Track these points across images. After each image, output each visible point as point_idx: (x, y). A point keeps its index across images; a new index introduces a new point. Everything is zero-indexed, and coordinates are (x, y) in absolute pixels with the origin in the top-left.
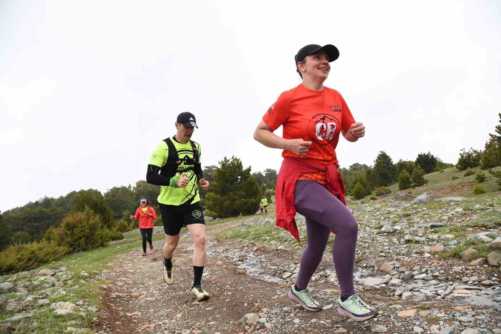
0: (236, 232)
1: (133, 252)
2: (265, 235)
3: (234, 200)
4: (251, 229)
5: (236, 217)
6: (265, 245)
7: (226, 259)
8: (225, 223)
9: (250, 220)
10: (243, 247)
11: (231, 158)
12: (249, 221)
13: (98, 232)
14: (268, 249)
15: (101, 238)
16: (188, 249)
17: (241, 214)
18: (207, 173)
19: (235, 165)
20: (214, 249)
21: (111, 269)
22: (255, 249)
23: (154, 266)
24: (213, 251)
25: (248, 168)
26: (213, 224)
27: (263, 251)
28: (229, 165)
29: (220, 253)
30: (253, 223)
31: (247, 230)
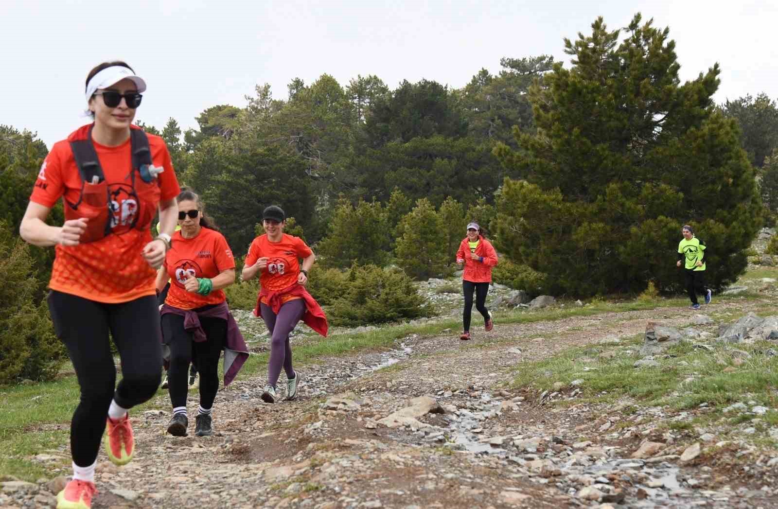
0: (614, 365)
1: (157, 412)
2: (749, 395)
3: (623, 220)
4: (690, 360)
5: (628, 299)
6: (740, 441)
7: (548, 485)
8: (575, 322)
9: (692, 319)
10: (637, 437)
11: (628, 23)
12: (683, 321)
13: (18, 315)
14: (752, 465)
15: (32, 341)
16: (389, 422)
17: (651, 288)
18: (512, 89)
19: (640, 61)
20: (502, 434)
21: (43, 479)
22: (690, 453)
23: (230, 480)
24: (499, 440)
25: (706, 73)
26: (519, 322)
27: (726, 470)
28: (614, 56)
29: (525, 451)
30: (704, 334)
31: (671, 360)
